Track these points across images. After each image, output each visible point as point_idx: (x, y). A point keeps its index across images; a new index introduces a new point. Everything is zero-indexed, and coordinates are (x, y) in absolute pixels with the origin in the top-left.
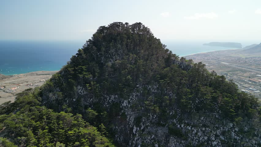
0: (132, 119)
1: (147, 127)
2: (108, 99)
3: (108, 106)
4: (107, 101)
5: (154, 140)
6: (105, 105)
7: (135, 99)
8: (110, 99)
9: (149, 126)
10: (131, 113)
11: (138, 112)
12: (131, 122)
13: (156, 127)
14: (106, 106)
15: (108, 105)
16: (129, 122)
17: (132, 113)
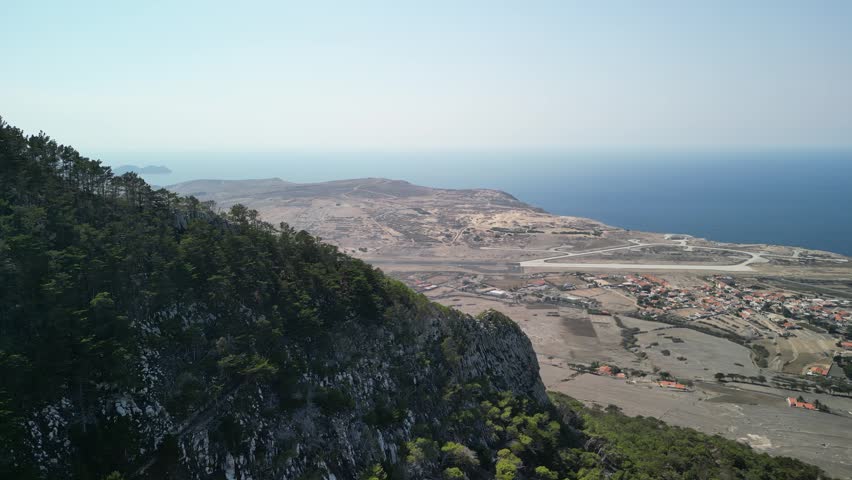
0: (201, 443)
1: (263, 434)
2: (35, 431)
3: (55, 461)
4: (36, 444)
5: (306, 454)
6: (42, 468)
7: (153, 375)
8: (45, 430)
9: (267, 427)
10: (176, 429)
11: (202, 409)
12: (201, 456)
13: (290, 419)
14: (46, 466)
15: (56, 457)
16: (193, 462)
17: (181, 428)
